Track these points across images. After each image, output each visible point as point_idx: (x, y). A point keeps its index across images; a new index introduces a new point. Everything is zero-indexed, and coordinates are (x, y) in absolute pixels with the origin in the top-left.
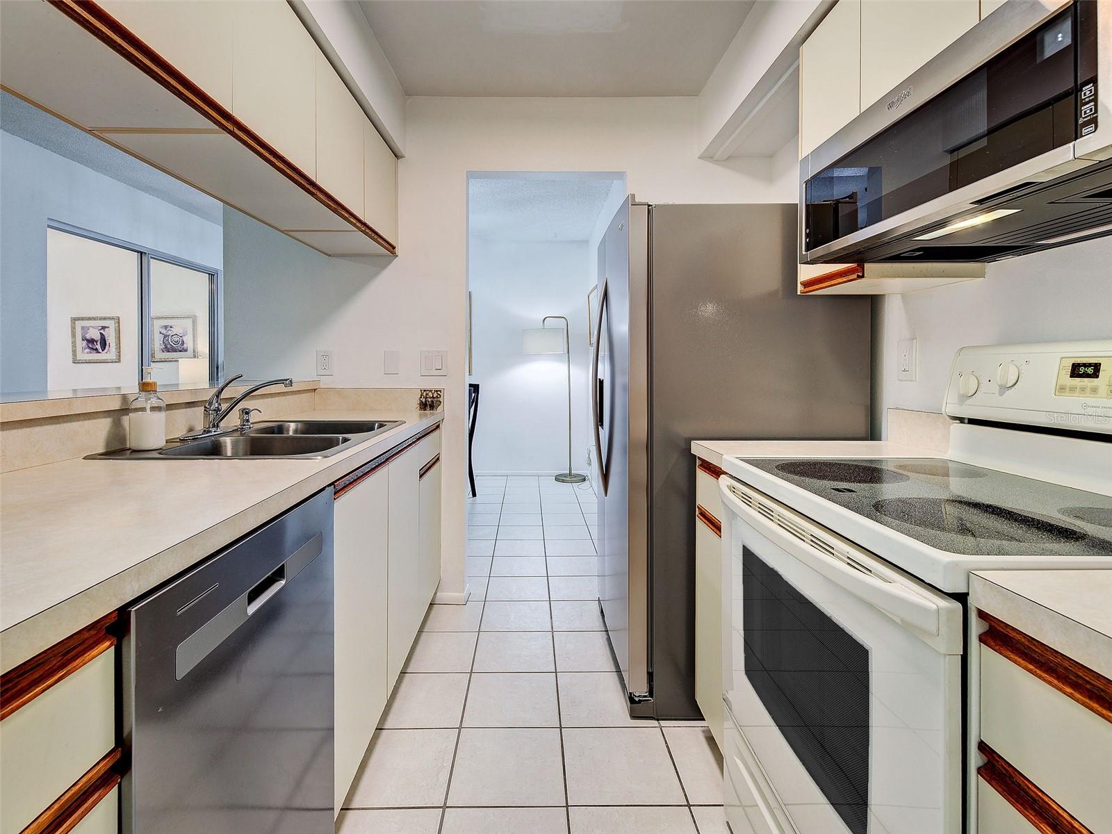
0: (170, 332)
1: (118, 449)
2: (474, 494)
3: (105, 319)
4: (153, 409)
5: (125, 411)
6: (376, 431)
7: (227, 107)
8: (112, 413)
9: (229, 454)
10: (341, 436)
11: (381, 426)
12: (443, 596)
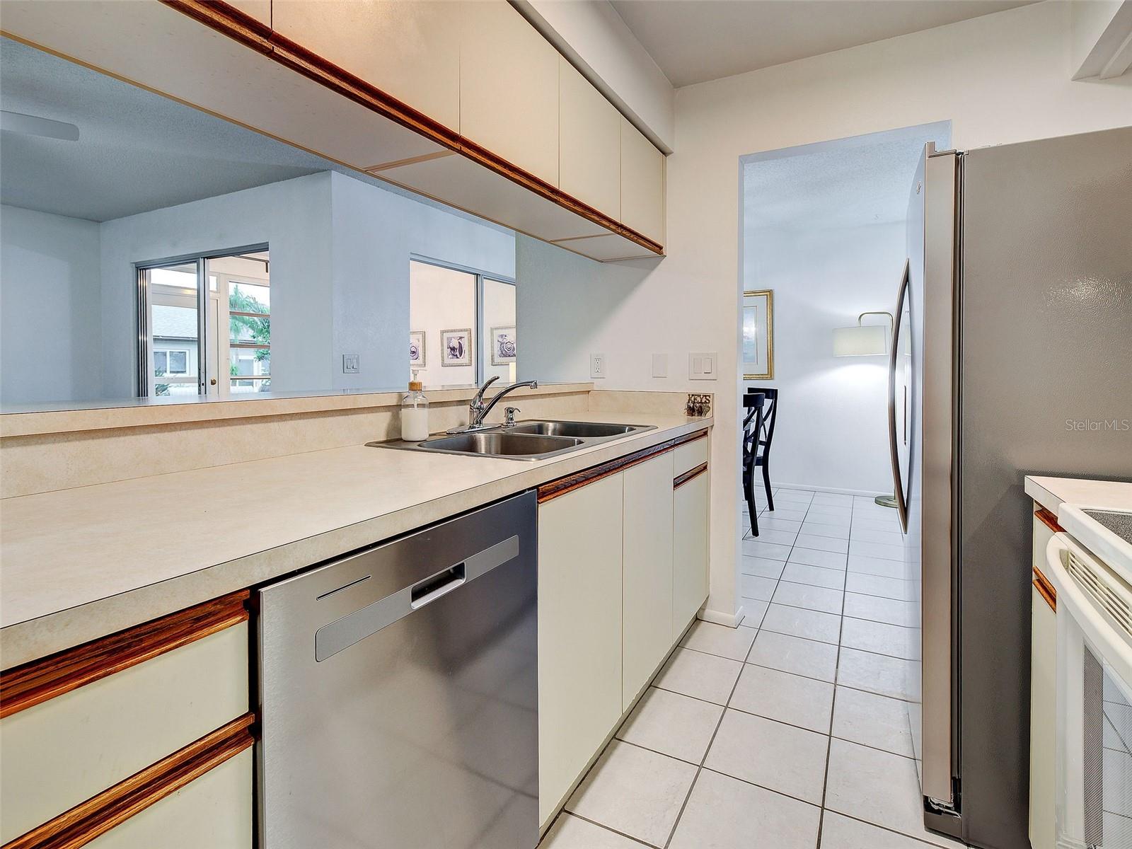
0: (505, 340)
1: (395, 441)
2: (771, 508)
3: (461, 331)
4: (421, 406)
5: (399, 407)
6: (627, 433)
7: (454, 128)
8: (391, 408)
9: (483, 452)
10: (576, 439)
11: (631, 429)
12: (709, 613)
